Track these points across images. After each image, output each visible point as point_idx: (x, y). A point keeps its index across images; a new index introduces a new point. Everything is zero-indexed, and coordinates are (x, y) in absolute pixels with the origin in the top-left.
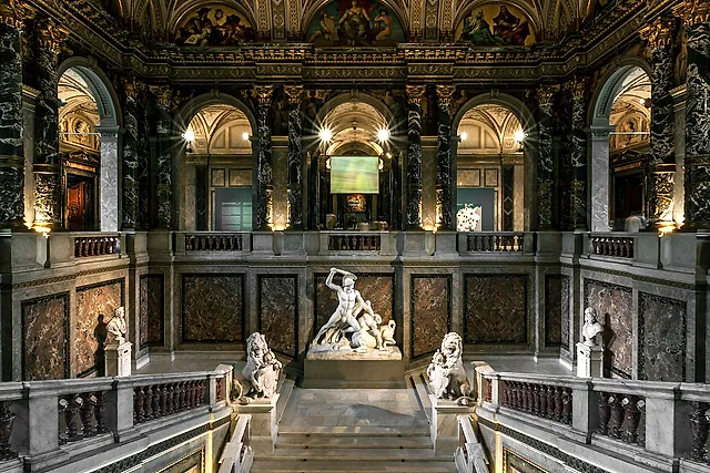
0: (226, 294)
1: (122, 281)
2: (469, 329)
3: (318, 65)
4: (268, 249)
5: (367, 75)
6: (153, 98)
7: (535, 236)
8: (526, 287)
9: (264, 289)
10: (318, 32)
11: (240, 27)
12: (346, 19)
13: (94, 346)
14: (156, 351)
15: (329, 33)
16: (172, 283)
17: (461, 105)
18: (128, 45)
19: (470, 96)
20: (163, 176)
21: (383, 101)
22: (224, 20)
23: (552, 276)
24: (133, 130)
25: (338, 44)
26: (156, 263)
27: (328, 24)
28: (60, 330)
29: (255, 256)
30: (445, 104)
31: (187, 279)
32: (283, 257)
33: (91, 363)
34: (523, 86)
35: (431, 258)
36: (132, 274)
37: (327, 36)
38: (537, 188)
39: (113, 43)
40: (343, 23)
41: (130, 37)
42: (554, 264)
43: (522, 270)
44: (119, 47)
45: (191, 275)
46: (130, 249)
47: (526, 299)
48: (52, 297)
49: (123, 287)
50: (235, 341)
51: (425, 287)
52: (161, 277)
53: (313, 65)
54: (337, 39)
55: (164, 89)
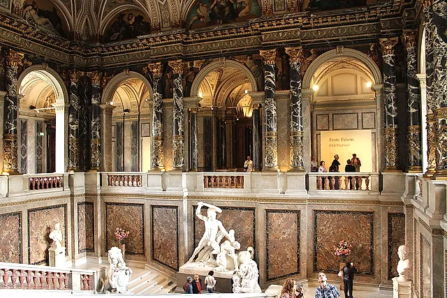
0: (133, 219)
1: (65, 206)
2: (319, 259)
3: (194, 42)
4: (158, 186)
5: (232, 45)
6: (89, 80)
7: (381, 177)
8: (372, 225)
9: (155, 216)
10: (195, 18)
11: (143, 23)
12: (215, 5)
13: (44, 247)
14: (90, 255)
15: (203, 17)
16: (99, 209)
17: (311, 62)
18: (71, 49)
19: (318, 54)
20: (94, 133)
21: (245, 65)
22: (133, 20)
23: (395, 215)
24: (75, 104)
25: (210, 24)
26: (89, 195)
27: (203, 11)
28: (16, 235)
29: (149, 191)
30: (295, 62)
31: (109, 206)
32: (168, 193)
33: (42, 258)
34: (367, 41)
35: (282, 196)
36: (72, 201)
37: (201, 20)
38: (383, 133)
39: (61, 50)
40: (214, 7)
41: (71, 45)
42: (397, 203)
43: (368, 208)
44: (65, 52)
45: (111, 204)
46: (71, 185)
47: (372, 235)
48: (10, 214)
49: (65, 210)
50: (138, 253)
51: (277, 220)
52: (92, 204)
53: (191, 43)
54: (209, 20)
55: (95, 74)
